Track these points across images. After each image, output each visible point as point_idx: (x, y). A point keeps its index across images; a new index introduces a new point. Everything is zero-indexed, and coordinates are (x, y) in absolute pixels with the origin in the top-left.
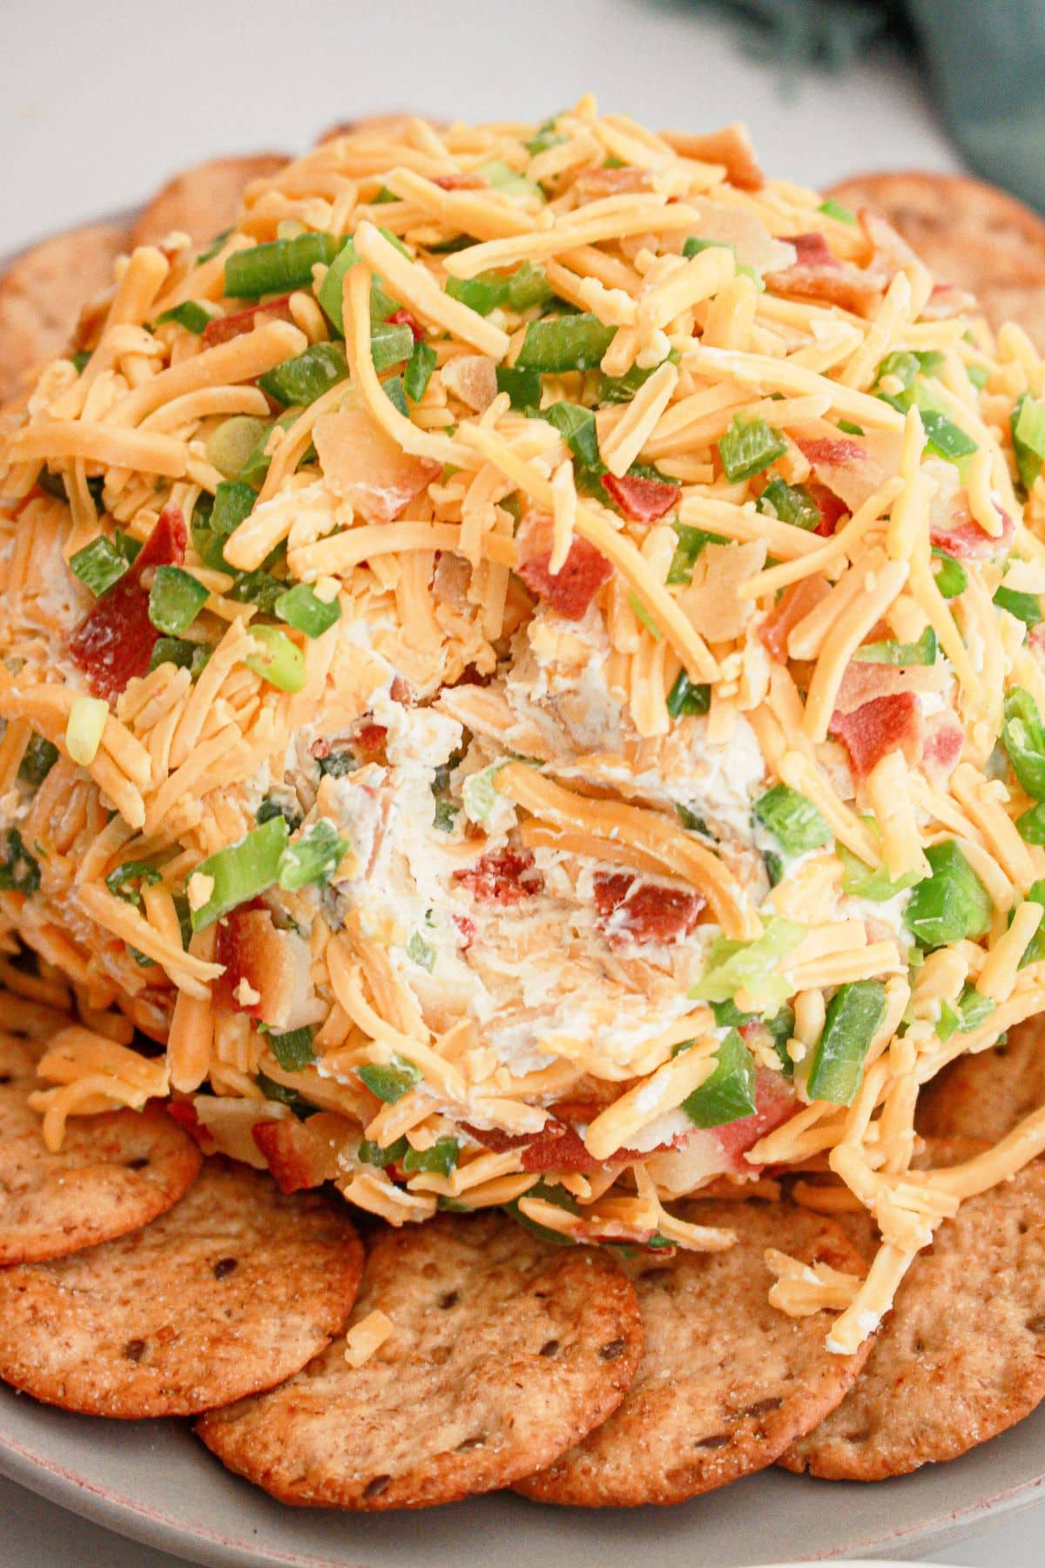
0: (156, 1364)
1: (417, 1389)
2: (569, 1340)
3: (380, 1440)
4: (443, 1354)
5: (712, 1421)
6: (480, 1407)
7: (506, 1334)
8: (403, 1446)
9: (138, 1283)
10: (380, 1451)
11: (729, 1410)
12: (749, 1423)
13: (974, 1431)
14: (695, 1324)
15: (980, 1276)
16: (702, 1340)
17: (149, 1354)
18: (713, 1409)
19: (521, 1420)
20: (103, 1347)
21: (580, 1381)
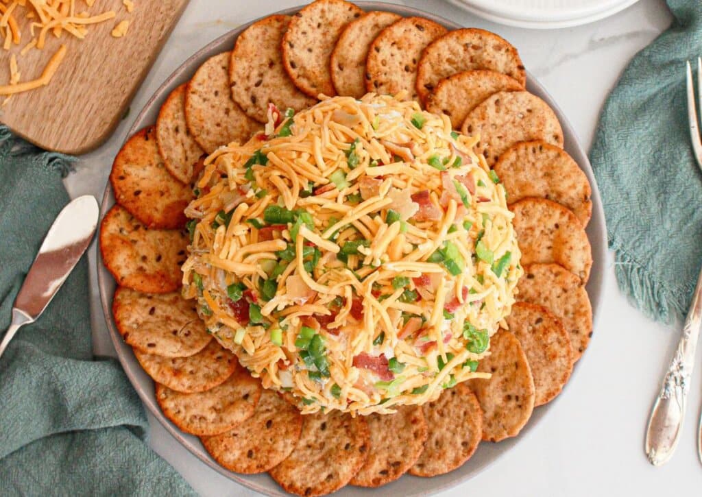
0: (256, 459)
1: (317, 458)
2: (352, 444)
3: (308, 476)
4: (322, 445)
5: (384, 466)
6: (331, 468)
7: (337, 440)
8: (314, 478)
9: (249, 431)
10: (308, 479)
11: (388, 463)
12: (392, 469)
13: (446, 471)
14: (383, 433)
15: (453, 427)
16: (384, 439)
17: (254, 455)
18: (384, 463)
19: (341, 474)
20: (243, 454)
21: (354, 460)
